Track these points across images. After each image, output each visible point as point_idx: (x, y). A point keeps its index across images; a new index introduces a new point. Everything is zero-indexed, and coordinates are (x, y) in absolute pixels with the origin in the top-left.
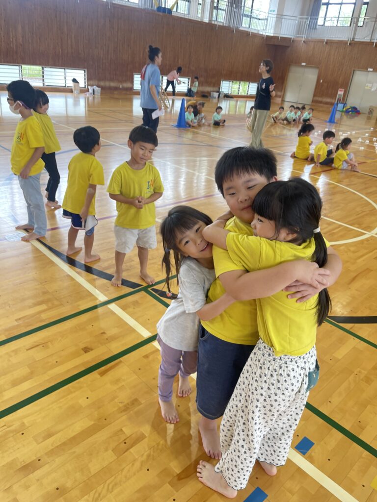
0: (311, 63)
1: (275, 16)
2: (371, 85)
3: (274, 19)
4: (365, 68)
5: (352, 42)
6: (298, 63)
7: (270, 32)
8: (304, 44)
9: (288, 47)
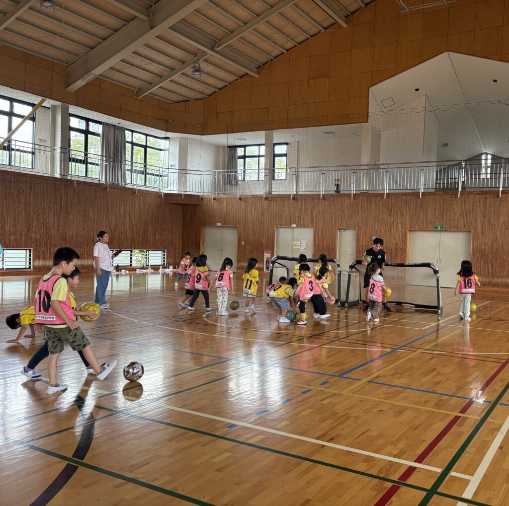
0: (227, 223)
1: (177, 171)
2: (298, 244)
3: (176, 175)
4: (288, 225)
5: (269, 196)
6: (212, 224)
7: (173, 189)
8: (215, 201)
9: (198, 205)
